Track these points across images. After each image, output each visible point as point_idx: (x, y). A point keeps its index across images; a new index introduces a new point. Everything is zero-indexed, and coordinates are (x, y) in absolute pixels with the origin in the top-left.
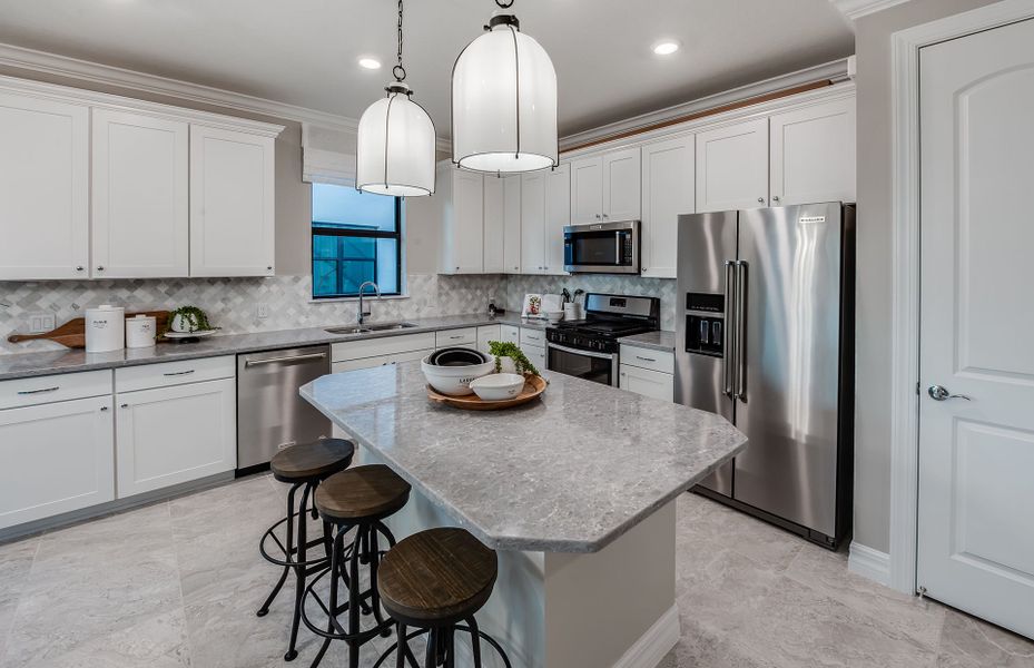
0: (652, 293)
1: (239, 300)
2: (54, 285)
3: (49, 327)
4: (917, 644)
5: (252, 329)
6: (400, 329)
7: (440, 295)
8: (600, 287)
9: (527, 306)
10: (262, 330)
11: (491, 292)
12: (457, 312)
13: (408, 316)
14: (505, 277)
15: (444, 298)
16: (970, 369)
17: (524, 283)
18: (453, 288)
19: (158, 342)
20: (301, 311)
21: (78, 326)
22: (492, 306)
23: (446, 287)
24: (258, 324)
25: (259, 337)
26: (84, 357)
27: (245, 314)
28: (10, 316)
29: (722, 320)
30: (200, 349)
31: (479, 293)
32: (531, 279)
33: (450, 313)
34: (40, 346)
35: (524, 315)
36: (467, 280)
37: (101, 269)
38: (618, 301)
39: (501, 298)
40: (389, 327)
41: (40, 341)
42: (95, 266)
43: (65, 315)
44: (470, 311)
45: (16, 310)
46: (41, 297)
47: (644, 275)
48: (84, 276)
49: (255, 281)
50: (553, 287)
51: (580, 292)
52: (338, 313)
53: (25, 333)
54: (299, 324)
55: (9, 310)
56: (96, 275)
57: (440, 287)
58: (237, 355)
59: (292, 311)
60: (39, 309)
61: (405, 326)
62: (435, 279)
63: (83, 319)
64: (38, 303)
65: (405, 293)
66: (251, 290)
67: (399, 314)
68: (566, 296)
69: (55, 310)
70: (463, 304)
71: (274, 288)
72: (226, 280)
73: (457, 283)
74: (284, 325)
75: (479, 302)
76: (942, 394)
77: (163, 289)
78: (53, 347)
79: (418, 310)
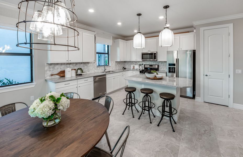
0: (157, 64)
1: (86, 67)
2: (57, 64)
3: (57, 73)
4: (206, 106)
5: (88, 73)
6: (111, 72)
7: (115, 65)
8: (148, 63)
9: (132, 67)
10: (89, 73)
11: (123, 65)
12: (118, 69)
13: (111, 70)
14: (125, 62)
15: (116, 66)
16: (210, 72)
17: (129, 63)
18: (117, 64)
19: (76, 75)
20: (95, 69)
21: (63, 72)
22: (123, 67)
23: (116, 64)
24: (89, 72)
25: (89, 74)
26: (65, 79)
27: (87, 70)
28: (51, 71)
29: (175, 68)
30: (82, 77)
31: (121, 65)
32: (131, 62)
33: (117, 69)
34: (56, 76)
35: (132, 69)
36: (119, 62)
37: (70, 61)
38: (151, 66)
39: (124, 66)
40: (109, 72)
41: (55, 75)
42: (69, 60)
43: (59, 70)
44: (120, 69)
45: (51, 69)
46: (55, 67)
47: (158, 61)
48: (67, 62)
49: (88, 63)
50: (136, 64)
51: (142, 64)
52: (101, 69)
53: (53, 74)
54: (95, 71)
55: (50, 69)
56: (70, 62)
57: (115, 64)
58: (94, 77)
59: (94, 69)
60: (55, 69)
61: (112, 72)
62: (115, 62)
63: (65, 71)
64: (55, 68)
65: (110, 65)
66: (87, 65)
67: (110, 69)
68: (140, 65)
69: (58, 69)
70: (119, 67)
71: (91, 64)
72: (84, 63)
73: (118, 63)
74: (93, 72)
75: (121, 66)
76: (207, 76)
77: (74, 65)
78: (58, 77)
79: (112, 69)
